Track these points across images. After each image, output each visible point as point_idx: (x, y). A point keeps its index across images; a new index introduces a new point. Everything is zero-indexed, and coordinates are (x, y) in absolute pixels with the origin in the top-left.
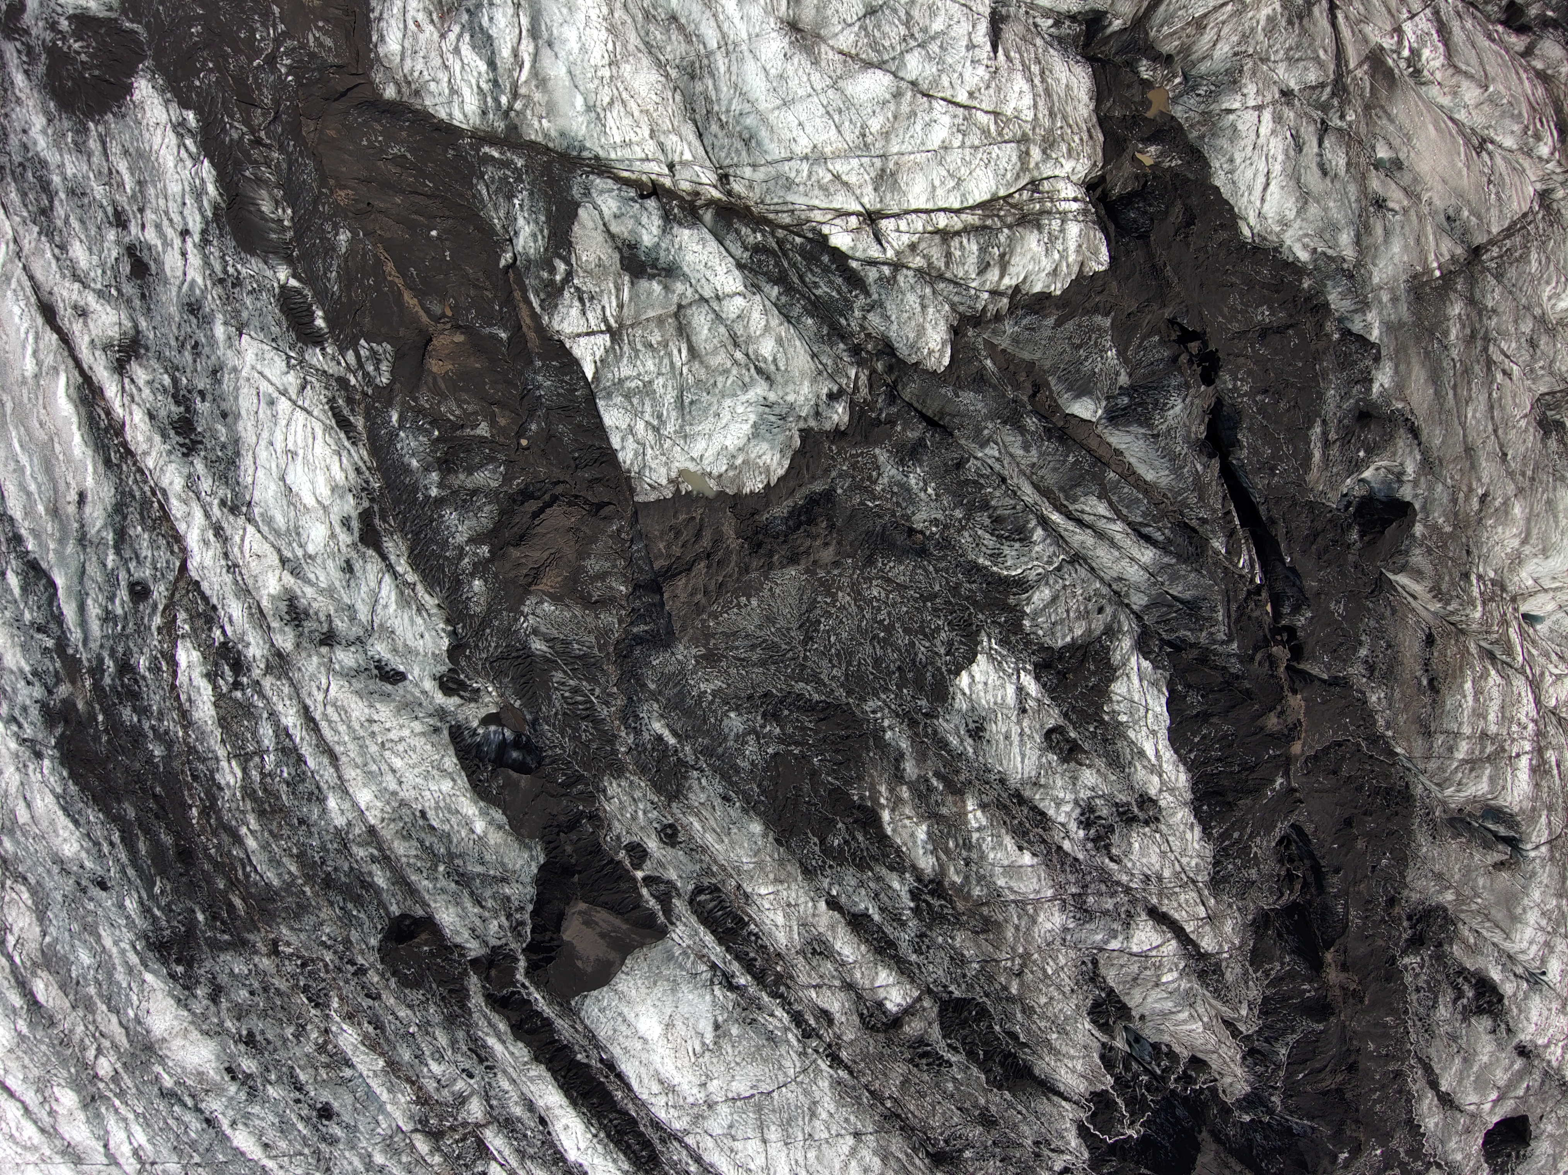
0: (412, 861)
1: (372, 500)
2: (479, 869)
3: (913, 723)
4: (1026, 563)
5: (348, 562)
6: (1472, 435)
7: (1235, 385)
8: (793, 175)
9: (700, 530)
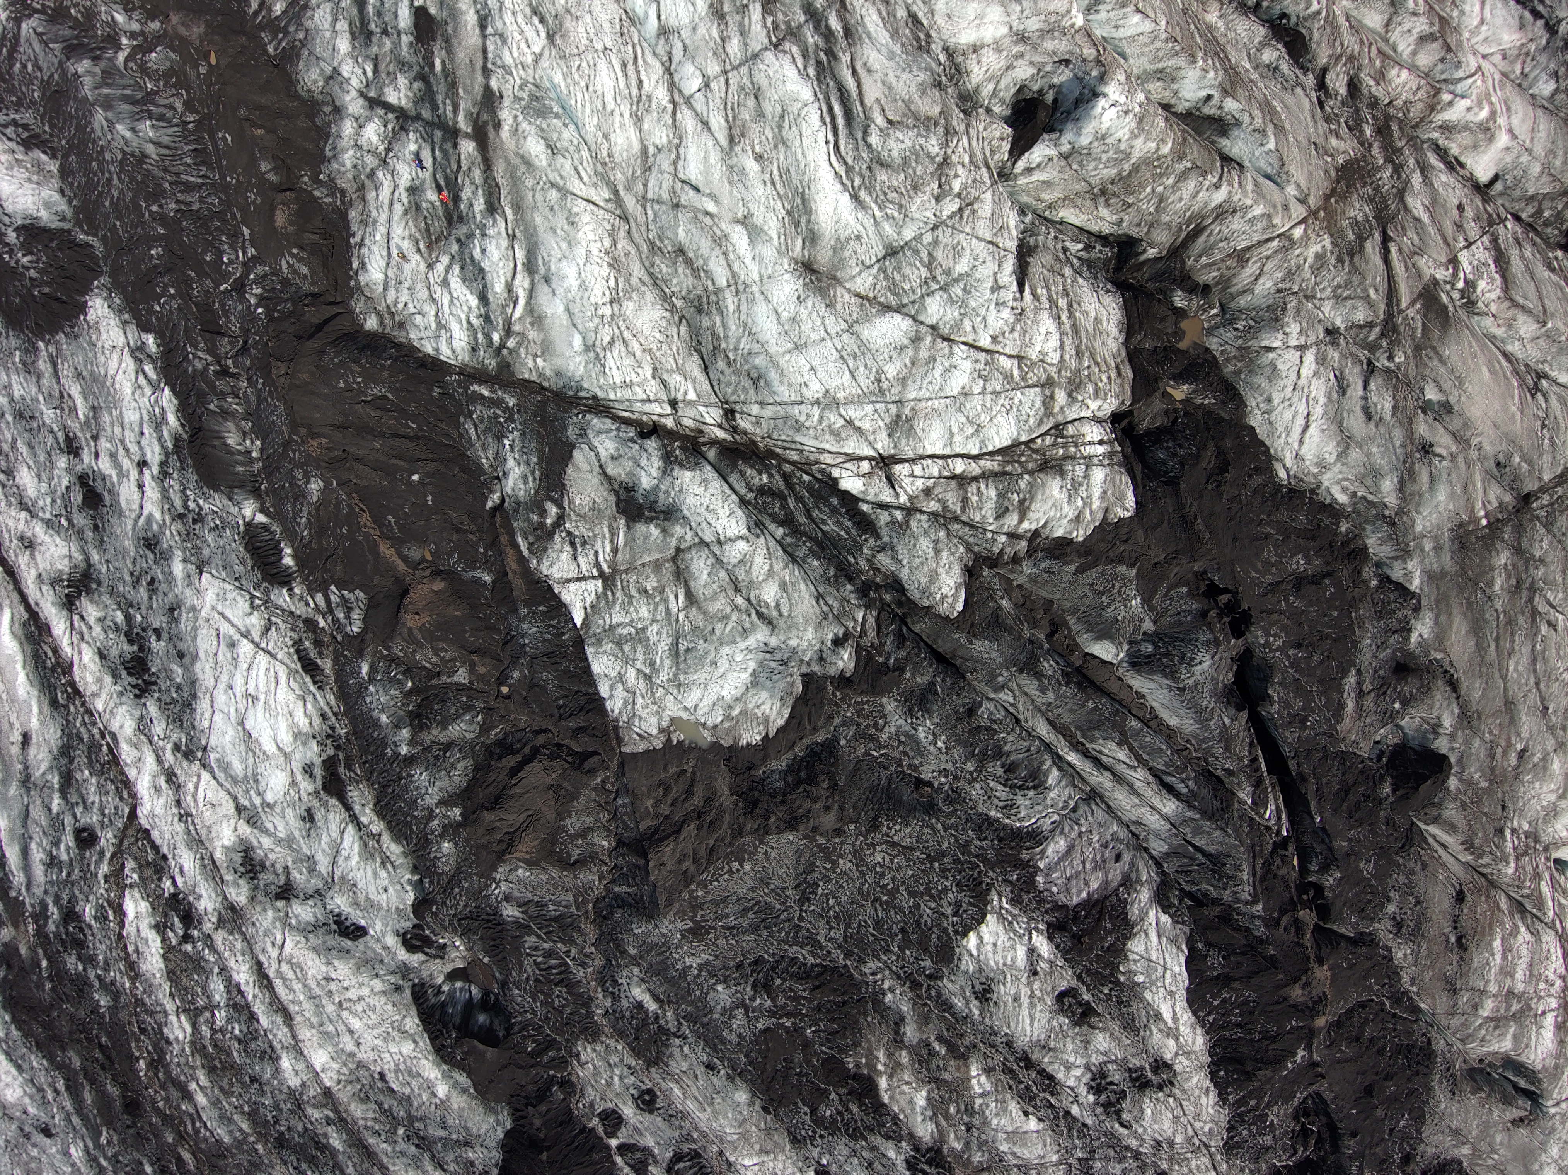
0: (369, 1124)
1: (337, 748)
2: (441, 1133)
3: (915, 986)
4: (1040, 812)
5: (309, 811)
6: (1513, 688)
7: (1267, 642)
8: (803, 418)
9: (691, 786)
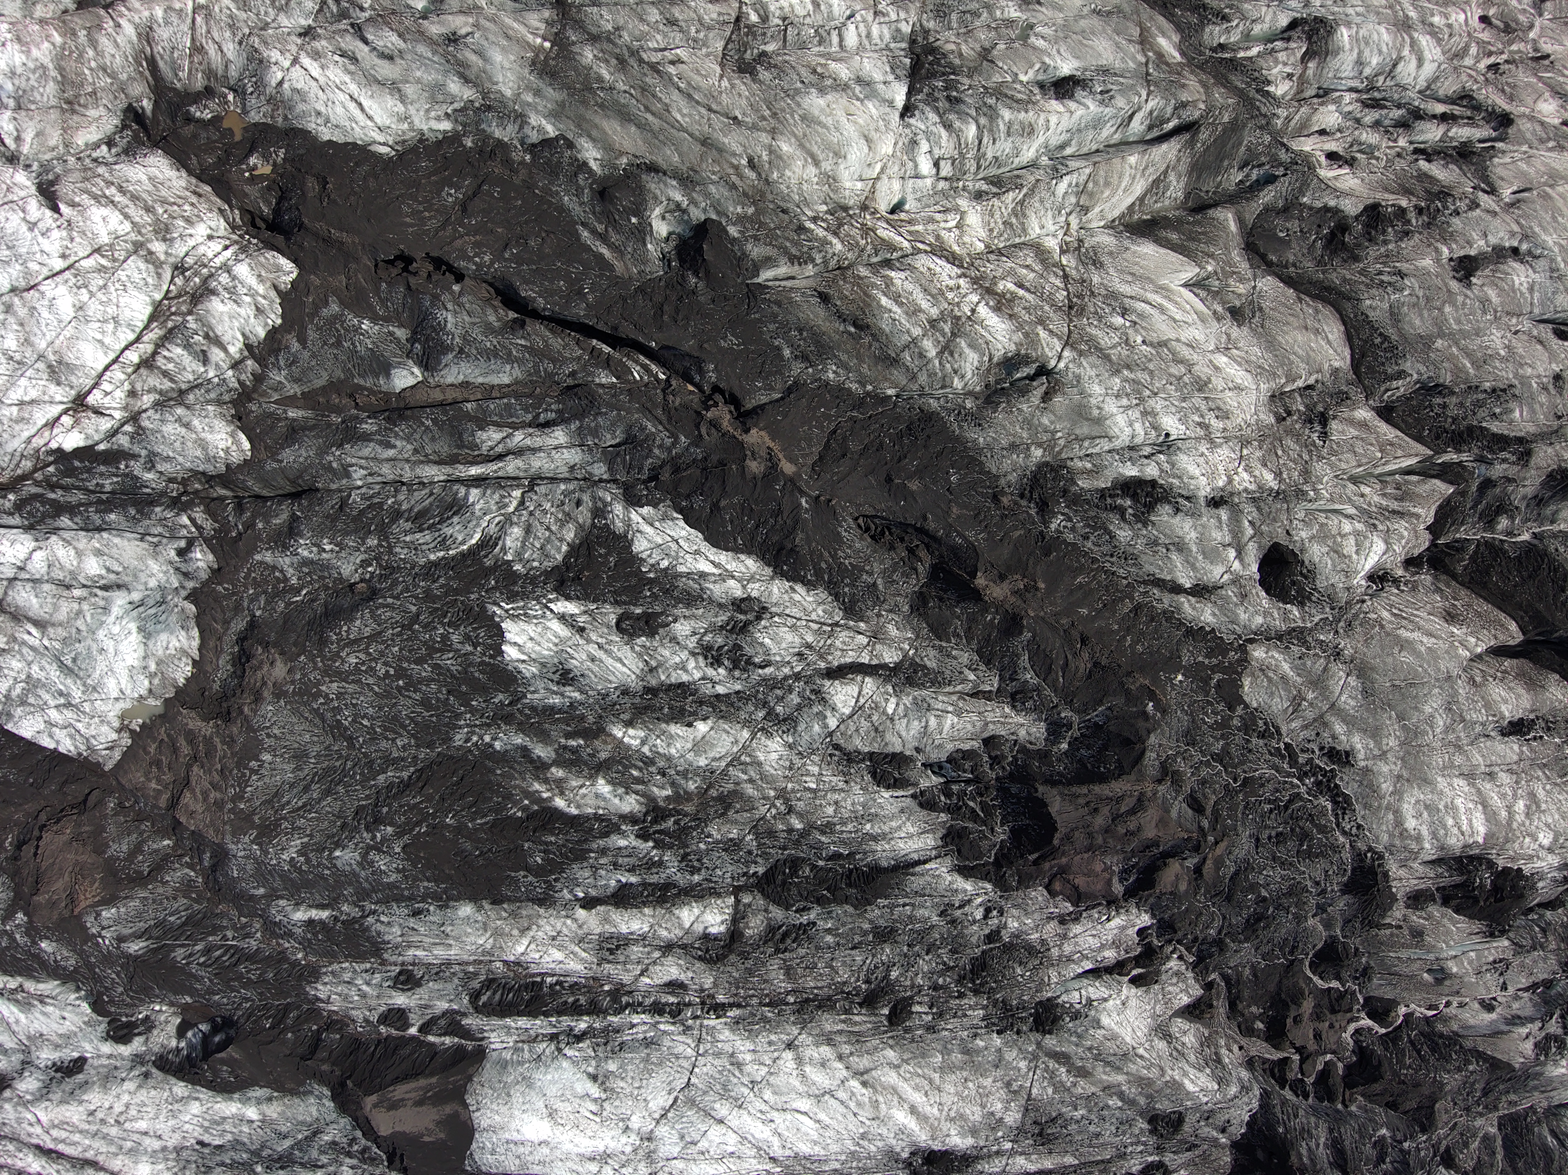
2: (287, 1143)
3: (509, 719)
4: (478, 525)
6: (696, 129)
7: (475, 264)
